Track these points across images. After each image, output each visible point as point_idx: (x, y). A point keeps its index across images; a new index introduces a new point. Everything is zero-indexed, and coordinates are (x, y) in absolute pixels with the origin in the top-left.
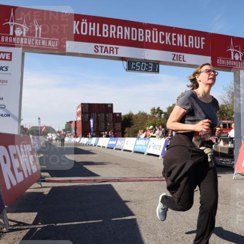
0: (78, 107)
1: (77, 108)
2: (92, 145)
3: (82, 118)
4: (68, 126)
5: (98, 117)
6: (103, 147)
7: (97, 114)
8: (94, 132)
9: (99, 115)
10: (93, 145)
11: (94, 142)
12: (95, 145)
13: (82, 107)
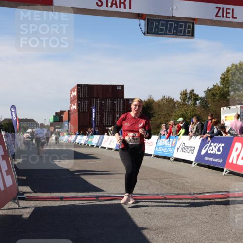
0: (73, 90)
1: (71, 91)
2: (93, 146)
3: (78, 106)
4: (58, 118)
5: (101, 104)
6: (109, 149)
7: (101, 100)
8: (95, 127)
9: (103, 102)
10: (95, 146)
11: (96, 142)
12: (98, 147)
13: (78, 89)
